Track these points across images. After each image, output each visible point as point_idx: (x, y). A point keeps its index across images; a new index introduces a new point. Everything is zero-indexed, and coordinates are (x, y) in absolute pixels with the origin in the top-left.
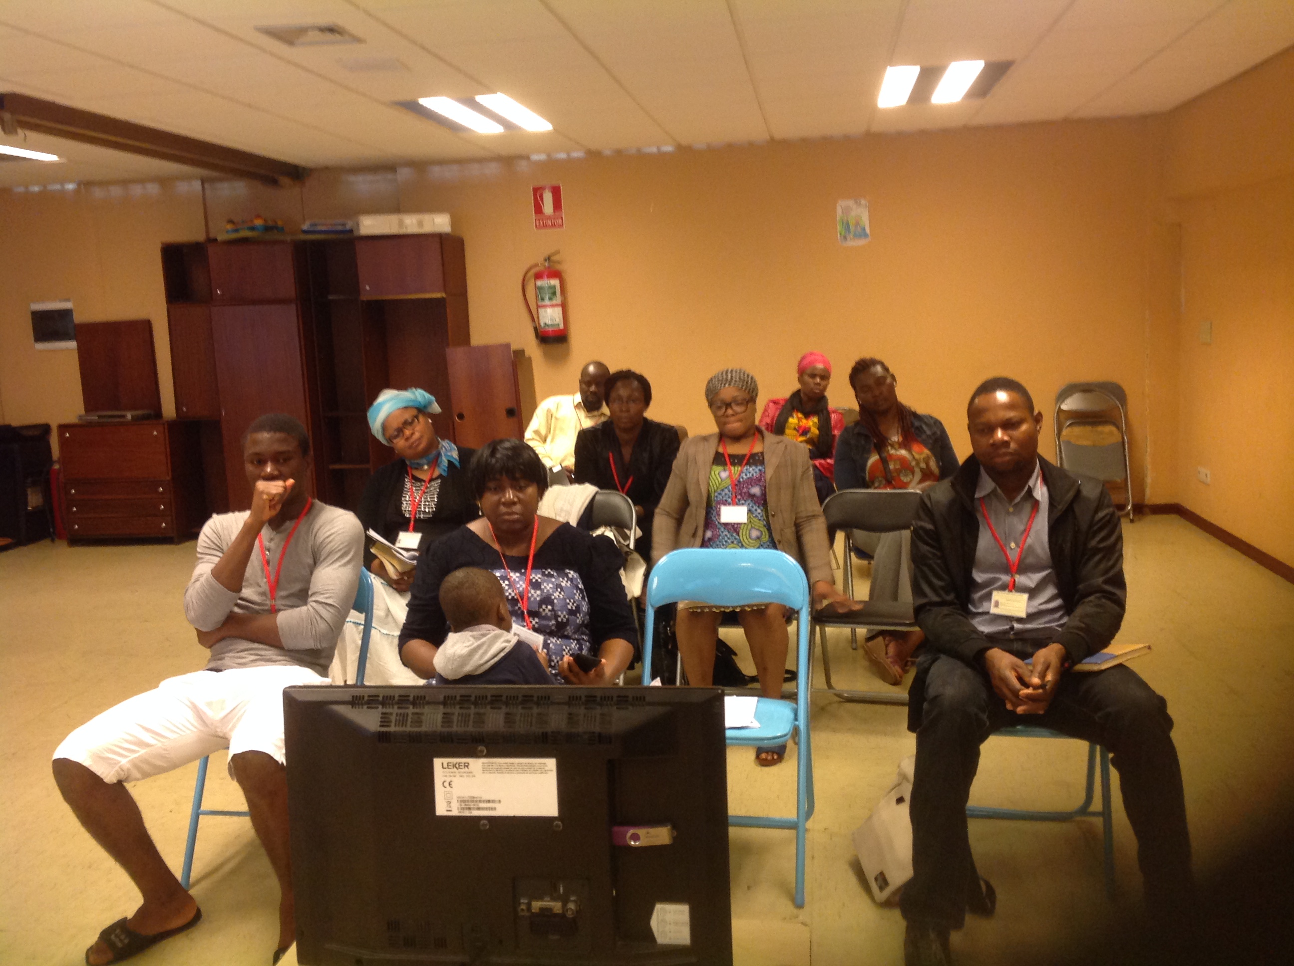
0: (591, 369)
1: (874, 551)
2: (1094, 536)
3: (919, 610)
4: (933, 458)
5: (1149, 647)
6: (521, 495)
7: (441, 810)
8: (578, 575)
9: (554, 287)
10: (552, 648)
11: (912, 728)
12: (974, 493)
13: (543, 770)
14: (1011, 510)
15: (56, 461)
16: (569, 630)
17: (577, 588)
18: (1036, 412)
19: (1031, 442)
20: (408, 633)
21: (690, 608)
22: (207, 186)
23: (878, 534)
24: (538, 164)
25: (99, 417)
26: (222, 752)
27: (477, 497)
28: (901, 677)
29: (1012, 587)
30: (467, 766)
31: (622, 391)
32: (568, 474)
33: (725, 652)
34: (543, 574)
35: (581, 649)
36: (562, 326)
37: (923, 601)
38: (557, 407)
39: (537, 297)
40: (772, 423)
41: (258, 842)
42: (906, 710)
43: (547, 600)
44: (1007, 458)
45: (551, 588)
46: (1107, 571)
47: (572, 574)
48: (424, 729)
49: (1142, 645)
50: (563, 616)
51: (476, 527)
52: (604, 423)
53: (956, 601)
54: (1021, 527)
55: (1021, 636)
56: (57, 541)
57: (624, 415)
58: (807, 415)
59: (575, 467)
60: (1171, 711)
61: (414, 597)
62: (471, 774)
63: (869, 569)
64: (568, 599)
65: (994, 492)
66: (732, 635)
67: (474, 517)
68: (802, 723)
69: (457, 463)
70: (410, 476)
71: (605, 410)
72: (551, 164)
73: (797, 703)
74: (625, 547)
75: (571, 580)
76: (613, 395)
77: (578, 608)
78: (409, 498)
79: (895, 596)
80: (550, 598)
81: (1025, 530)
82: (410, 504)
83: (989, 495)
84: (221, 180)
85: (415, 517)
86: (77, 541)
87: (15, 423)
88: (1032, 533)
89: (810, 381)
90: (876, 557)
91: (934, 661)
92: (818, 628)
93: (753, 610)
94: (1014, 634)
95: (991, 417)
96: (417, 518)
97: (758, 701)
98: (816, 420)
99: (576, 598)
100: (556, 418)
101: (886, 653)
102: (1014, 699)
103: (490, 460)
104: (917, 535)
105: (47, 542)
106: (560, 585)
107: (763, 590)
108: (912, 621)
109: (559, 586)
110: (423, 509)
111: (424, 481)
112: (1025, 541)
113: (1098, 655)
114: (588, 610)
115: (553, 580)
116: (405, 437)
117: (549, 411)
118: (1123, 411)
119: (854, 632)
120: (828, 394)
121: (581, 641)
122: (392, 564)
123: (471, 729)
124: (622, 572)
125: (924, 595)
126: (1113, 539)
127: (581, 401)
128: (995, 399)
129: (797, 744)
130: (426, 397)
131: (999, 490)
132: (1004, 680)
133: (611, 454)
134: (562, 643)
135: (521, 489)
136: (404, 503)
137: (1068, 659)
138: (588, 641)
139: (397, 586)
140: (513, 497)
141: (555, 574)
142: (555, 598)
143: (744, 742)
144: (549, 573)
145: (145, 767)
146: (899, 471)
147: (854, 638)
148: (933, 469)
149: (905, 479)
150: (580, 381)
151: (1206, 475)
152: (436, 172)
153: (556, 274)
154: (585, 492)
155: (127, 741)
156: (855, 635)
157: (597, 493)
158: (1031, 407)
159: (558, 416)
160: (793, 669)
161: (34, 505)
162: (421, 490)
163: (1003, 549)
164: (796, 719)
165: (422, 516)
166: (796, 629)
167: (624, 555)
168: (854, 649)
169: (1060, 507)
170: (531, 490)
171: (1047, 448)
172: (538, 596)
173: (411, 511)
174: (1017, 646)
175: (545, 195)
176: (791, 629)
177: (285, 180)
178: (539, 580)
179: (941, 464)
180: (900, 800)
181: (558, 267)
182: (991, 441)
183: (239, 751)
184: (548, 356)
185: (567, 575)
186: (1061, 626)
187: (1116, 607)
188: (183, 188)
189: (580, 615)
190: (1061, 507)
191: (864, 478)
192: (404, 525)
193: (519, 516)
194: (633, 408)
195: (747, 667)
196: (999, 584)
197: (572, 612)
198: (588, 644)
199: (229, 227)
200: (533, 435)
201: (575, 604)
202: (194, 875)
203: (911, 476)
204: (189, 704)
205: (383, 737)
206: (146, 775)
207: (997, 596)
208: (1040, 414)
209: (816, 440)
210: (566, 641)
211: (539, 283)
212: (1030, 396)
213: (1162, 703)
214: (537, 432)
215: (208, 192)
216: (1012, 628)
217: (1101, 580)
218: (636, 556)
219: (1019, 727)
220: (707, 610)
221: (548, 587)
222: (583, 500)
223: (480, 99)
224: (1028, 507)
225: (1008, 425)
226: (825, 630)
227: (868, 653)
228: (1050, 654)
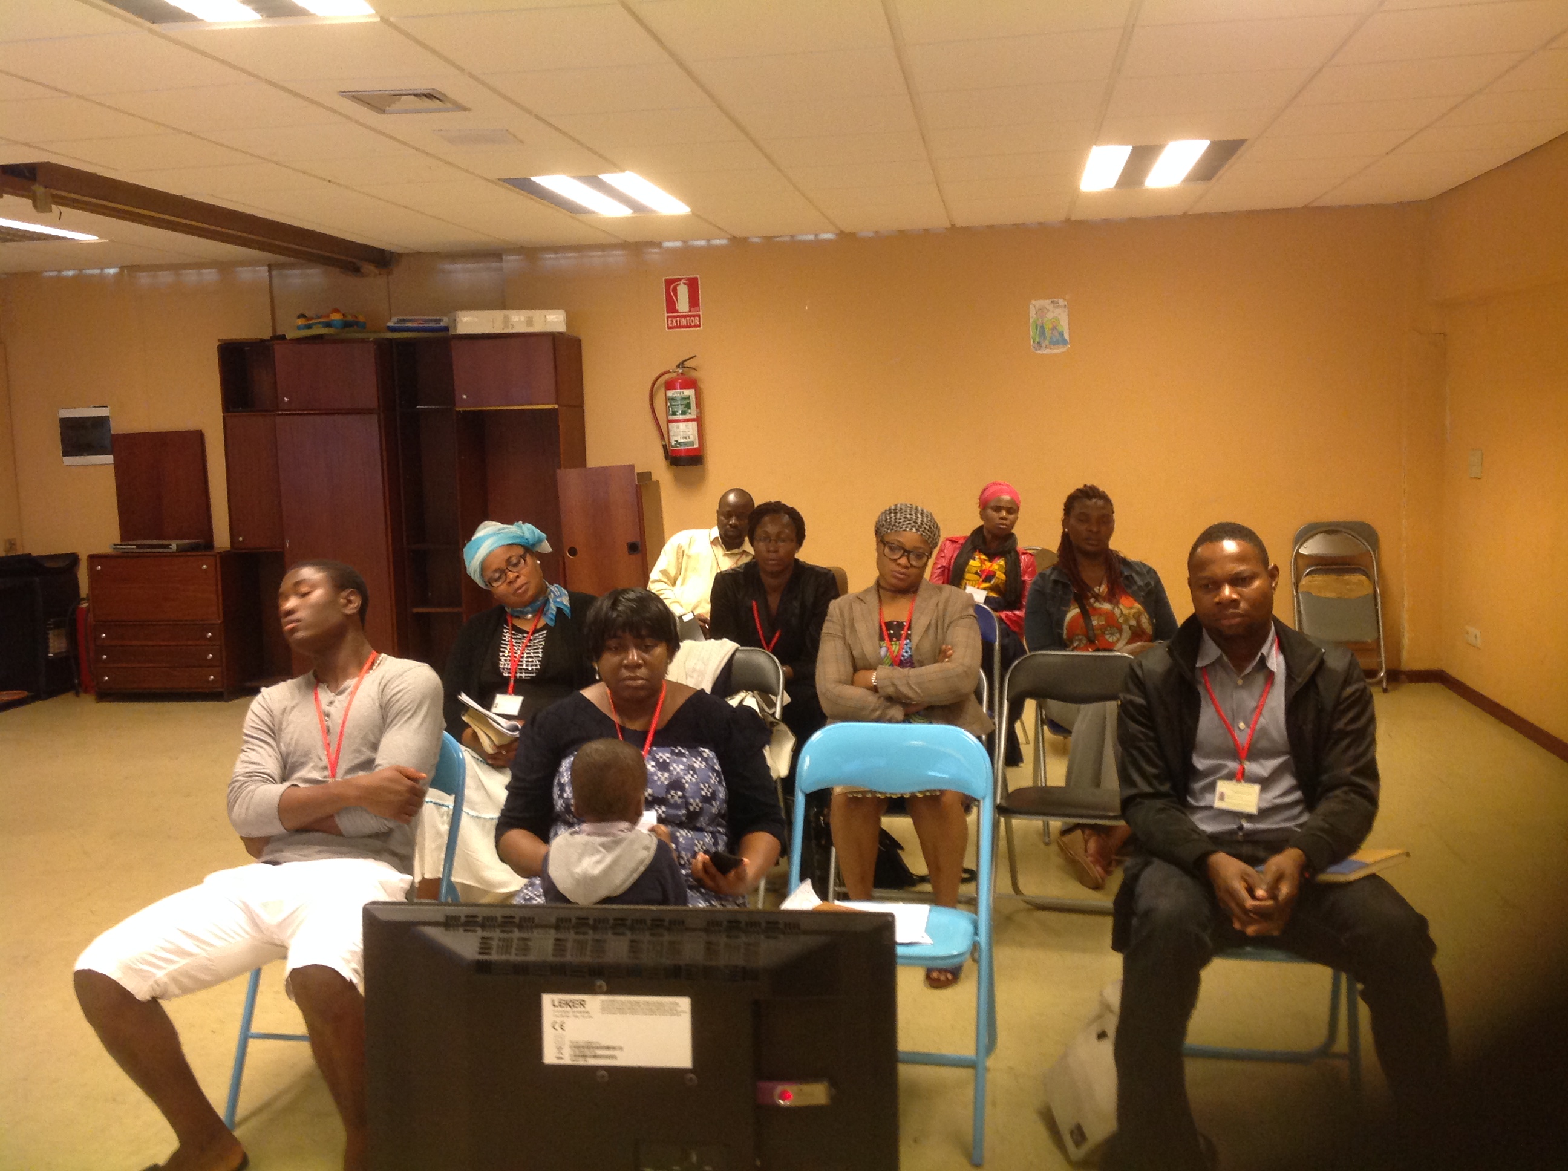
0: (732, 498)
1: (1073, 724)
2: (1339, 719)
3: (1127, 804)
4: (1146, 614)
5: (1408, 855)
6: (646, 656)
7: (550, 1057)
8: (713, 753)
9: (688, 398)
10: (682, 842)
11: (1117, 946)
12: (1195, 662)
13: (674, 1011)
14: (1240, 682)
15: (83, 599)
16: (702, 822)
17: (713, 770)
18: (1271, 565)
19: (1265, 601)
20: (507, 822)
21: (849, 793)
22: (274, 273)
23: (1076, 706)
24: (673, 251)
25: (137, 545)
26: (278, 962)
27: (594, 657)
28: (1103, 879)
29: (1240, 776)
30: (582, 1004)
31: (770, 527)
32: (702, 624)
33: (889, 846)
34: (673, 753)
35: (716, 844)
36: (696, 446)
37: (1132, 791)
38: (690, 542)
39: (667, 408)
40: (950, 565)
41: (318, 1072)
42: (1109, 922)
43: (676, 784)
44: (1238, 620)
45: (681, 769)
46: (1357, 758)
47: (707, 752)
48: (532, 957)
49: (1396, 852)
50: (695, 804)
51: (591, 693)
52: (747, 565)
53: (1171, 792)
54: (1253, 704)
55: (1252, 838)
56: (83, 695)
57: (773, 556)
58: (992, 557)
59: (711, 616)
60: (1434, 932)
61: (514, 778)
62: (587, 1014)
63: (1065, 745)
64: (702, 783)
65: (1219, 660)
66: (899, 825)
67: (590, 681)
68: (983, 939)
69: (567, 611)
70: (510, 626)
71: (747, 547)
72: (687, 253)
73: (976, 912)
74: (770, 716)
75: (705, 760)
76: (759, 532)
77: (714, 794)
78: (509, 652)
79: (1097, 782)
80: (681, 782)
81: (1256, 708)
82: (510, 661)
83: (1213, 664)
84: (292, 266)
85: (515, 677)
86: (106, 695)
87: (36, 553)
88: (1265, 711)
89: (995, 515)
90: (1073, 734)
91: (1146, 864)
92: (1002, 820)
93: (925, 797)
94: (1244, 835)
95: (1217, 570)
96: (518, 677)
97: (930, 910)
98: (1002, 562)
99: (712, 782)
100: (689, 557)
101: (1086, 851)
102: (1244, 917)
103: (610, 613)
104: (1126, 712)
105: (70, 696)
106: (693, 766)
107: (939, 775)
108: (1117, 813)
109: (691, 768)
110: (525, 667)
111: (527, 633)
112: (1256, 722)
113: (1344, 864)
114: (725, 797)
115: (685, 760)
116: (508, 580)
117: (679, 547)
118: (1375, 555)
119: (1046, 825)
120: (1015, 531)
121: (717, 834)
122: (486, 734)
123: (588, 958)
124: (767, 752)
125: (1133, 784)
126: (1363, 720)
127: (718, 535)
128: (1222, 549)
129: (976, 961)
130: (536, 533)
131: (1225, 658)
132: (1232, 893)
133: (754, 603)
134: (694, 837)
135: (647, 649)
136: (503, 658)
137: (1309, 868)
138: (726, 835)
139: (494, 762)
140: (638, 659)
141: (687, 753)
142: (687, 782)
143: (913, 961)
144: (680, 751)
145: (185, 981)
146: (1103, 629)
147: (1046, 830)
148: (1144, 627)
149: (1111, 639)
150: (717, 512)
151: (1476, 637)
152: (550, 260)
153: (691, 383)
154: (721, 649)
155: (164, 950)
156: (1048, 828)
157: (737, 650)
158: (1265, 562)
159: (690, 554)
160: (972, 867)
161: (56, 651)
162: (523, 642)
163: (1230, 730)
164: (976, 932)
165: (524, 675)
166: (976, 818)
167: (768, 726)
168: (1047, 844)
169: (1299, 680)
170: (659, 650)
171: (1283, 610)
172: (666, 779)
173: (510, 669)
174: (1246, 849)
175: (679, 288)
176: (971, 818)
177: (368, 268)
178: (668, 760)
179: (1154, 621)
180: (1102, 1035)
181: (694, 374)
182: (1217, 599)
183: (299, 964)
184: (678, 480)
185: (700, 754)
186: (1300, 826)
187: (1366, 803)
188: (246, 274)
189: (716, 803)
190: (1301, 681)
191: (1060, 635)
192: (502, 685)
193: (645, 682)
194: (783, 548)
195: (917, 864)
196: (1225, 772)
197: (706, 800)
198: (725, 837)
199: (301, 322)
200: (660, 577)
201: (710, 790)
202: (241, 1111)
203: (1118, 635)
204: (242, 905)
205: (483, 967)
206: (185, 991)
207: (1222, 786)
208: (1276, 568)
209: (1001, 586)
210: (698, 834)
211: (670, 393)
212: (1263, 546)
213: (1421, 923)
214: (664, 572)
215: (275, 281)
216: (1241, 828)
217: (1349, 770)
218: (783, 727)
219: (1248, 949)
220: (869, 795)
221: (678, 768)
222: (719, 659)
223: (606, 178)
224: (1260, 679)
225: (1237, 581)
226: (1011, 822)
227: (1063, 850)
228: (1286, 860)
